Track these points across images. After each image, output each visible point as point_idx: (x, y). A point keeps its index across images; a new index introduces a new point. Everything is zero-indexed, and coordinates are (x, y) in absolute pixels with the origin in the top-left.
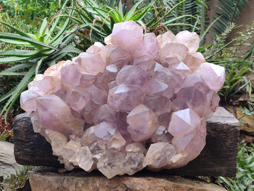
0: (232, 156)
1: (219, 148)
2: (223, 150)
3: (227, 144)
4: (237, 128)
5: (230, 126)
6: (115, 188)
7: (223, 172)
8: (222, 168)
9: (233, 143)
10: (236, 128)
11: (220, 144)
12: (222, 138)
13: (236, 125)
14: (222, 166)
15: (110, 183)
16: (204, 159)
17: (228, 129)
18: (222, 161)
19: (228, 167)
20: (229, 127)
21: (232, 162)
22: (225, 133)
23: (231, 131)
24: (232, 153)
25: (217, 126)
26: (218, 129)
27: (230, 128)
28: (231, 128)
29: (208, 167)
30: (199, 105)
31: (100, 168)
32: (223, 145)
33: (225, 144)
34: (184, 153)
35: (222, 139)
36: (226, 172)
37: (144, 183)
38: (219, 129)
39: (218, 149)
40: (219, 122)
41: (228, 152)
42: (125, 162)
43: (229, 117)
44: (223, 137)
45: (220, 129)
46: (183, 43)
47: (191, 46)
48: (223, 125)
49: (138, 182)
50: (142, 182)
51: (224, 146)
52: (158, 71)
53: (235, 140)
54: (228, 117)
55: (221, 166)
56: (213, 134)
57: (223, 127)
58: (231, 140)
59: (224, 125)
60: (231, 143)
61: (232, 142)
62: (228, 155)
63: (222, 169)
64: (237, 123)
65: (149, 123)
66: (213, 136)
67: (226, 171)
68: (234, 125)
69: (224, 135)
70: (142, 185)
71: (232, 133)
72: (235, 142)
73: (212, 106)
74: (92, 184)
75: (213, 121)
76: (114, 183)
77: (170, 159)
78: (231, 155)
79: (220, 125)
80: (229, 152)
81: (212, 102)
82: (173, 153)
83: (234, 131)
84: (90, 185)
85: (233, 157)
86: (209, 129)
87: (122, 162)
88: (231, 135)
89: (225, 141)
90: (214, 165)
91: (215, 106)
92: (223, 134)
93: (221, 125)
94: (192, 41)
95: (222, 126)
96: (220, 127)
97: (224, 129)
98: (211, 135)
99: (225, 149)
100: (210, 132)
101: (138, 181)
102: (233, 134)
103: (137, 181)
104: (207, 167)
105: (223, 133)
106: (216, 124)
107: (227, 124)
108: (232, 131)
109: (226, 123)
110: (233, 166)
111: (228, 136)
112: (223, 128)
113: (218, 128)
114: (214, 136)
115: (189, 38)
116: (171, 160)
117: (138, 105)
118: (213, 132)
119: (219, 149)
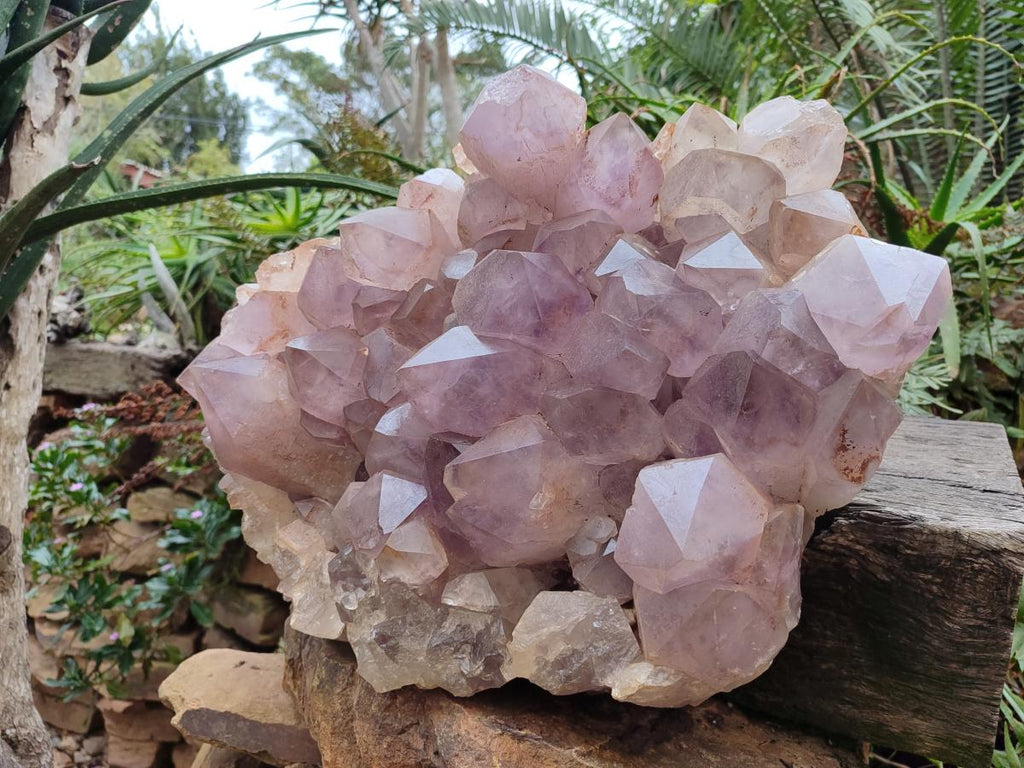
0: (971, 683)
1: (909, 635)
2: (931, 648)
3: (951, 625)
4: (1014, 559)
5: (971, 545)
6: (400, 734)
7: (921, 740)
8: (916, 721)
9: (980, 627)
10: (1005, 559)
11: (915, 619)
12: (927, 595)
13: (1007, 545)
14: (920, 716)
15: (388, 708)
16: (833, 665)
17: (959, 559)
18: (920, 692)
19: (949, 726)
20: (964, 548)
21: (970, 709)
22: (940, 572)
23: (973, 568)
24: (971, 672)
25: (905, 537)
26: (909, 552)
27: (971, 555)
28: (978, 556)
29: (849, 703)
30: (772, 442)
31: (356, 644)
32: (931, 625)
33: (941, 624)
34: (664, 668)
35: (923, 596)
36: (939, 745)
37: (489, 752)
38: (913, 549)
39: (904, 639)
40: (914, 519)
41: (952, 661)
42: (437, 641)
43: (993, 489)
44: (931, 592)
45: (915, 553)
46: (760, 153)
47: (796, 164)
48: (933, 533)
49: (471, 739)
50: (482, 743)
51: (937, 630)
52: (615, 275)
53: (993, 614)
54: (985, 491)
55: (917, 712)
56: (880, 569)
57: (934, 544)
58: (974, 610)
59: (941, 534)
60: (970, 626)
61: (980, 622)
62: (953, 674)
63: (916, 726)
64: (1011, 537)
65: (534, 502)
66: (879, 576)
67: (937, 739)
68: (993, 543)
69: (936, 584)
70: (478, 759)
71: (981, 579)
72: (993, 622)
73: (848, 455)
74: (344, 689)
75: (888, 509)
76: (404, 712)
77: (603, 675)
78: (966, 677)
79: (921, 532)
80: (958, 662)
81: (845, 432)
82: (624, 651)
83: (992, 573)
84: (338, 691)
85: (977, 688)
86: (864, 545)
87: (427, 642)
88: (975, 589)
89: (938, 610)
90: (882, 701)
91: (865, 457)
92: (930, 577)
93: (923, 534)
94: (799, 140)
95: (931, 538)
96: (916, 544)
97: (940, 554)
98: (870, 568)
99: (936, 643)
100: (864, 558)
101: (472, 736)
102: (986, 584)
103: (469, 733)
104: (844, 702)
105: (932, 571)
106: (897, 524)
107: (956, 536)
108: (982, 570)
109: (951, 525)
110: (977, 730)
111: (960, 589)
112: (933, 547)
113: (908, 547)
114: (887, 579)
115: (785, 128)
116: (608, 682)
117: (513, 416)
118: (881, 559)
119: (909, 639)
